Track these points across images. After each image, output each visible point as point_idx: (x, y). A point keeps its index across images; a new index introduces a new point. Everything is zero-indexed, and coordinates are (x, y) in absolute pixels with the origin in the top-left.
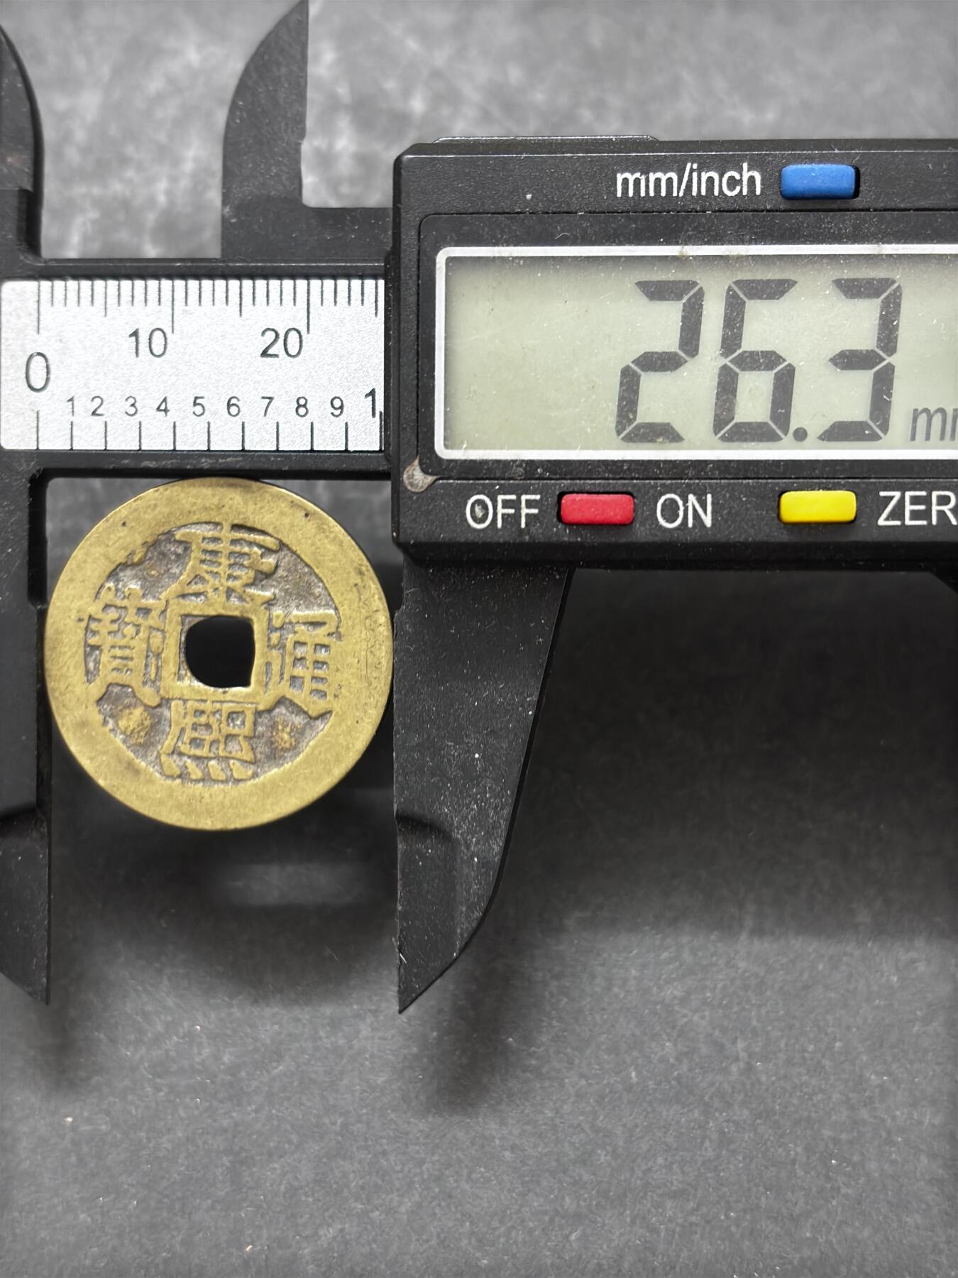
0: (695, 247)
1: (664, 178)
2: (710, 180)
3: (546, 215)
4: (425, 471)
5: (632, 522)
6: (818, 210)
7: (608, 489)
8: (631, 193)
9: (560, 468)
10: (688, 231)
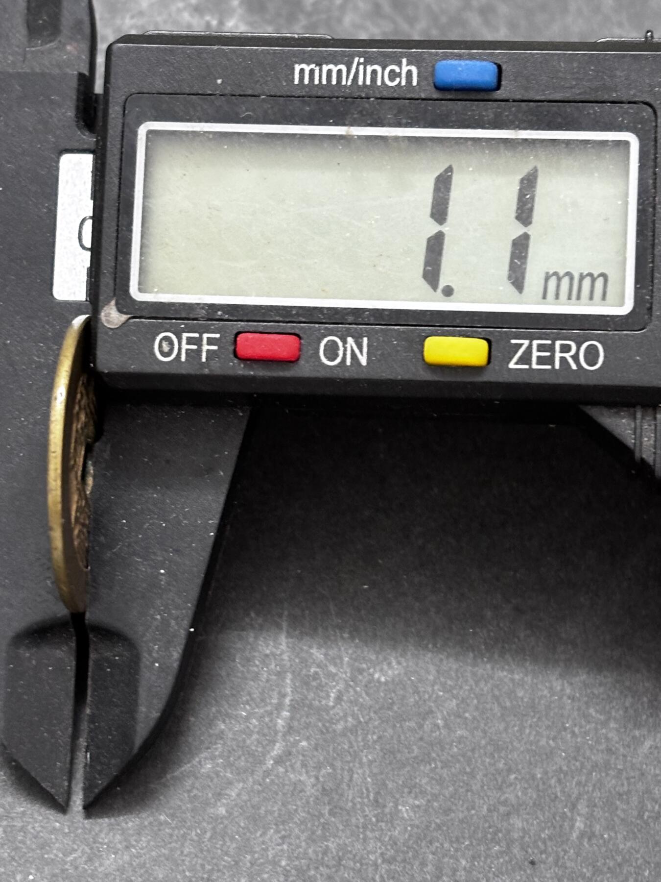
0: (360, 128)
1: (335, 69)
2: (374, 72)
3: (233, 97)
4: (120, 311)
5: (298, 359)
6: (466, 100)
7: (278, 331)
8: (306, 81)
9: (238, 311)
10: (354, 114)
